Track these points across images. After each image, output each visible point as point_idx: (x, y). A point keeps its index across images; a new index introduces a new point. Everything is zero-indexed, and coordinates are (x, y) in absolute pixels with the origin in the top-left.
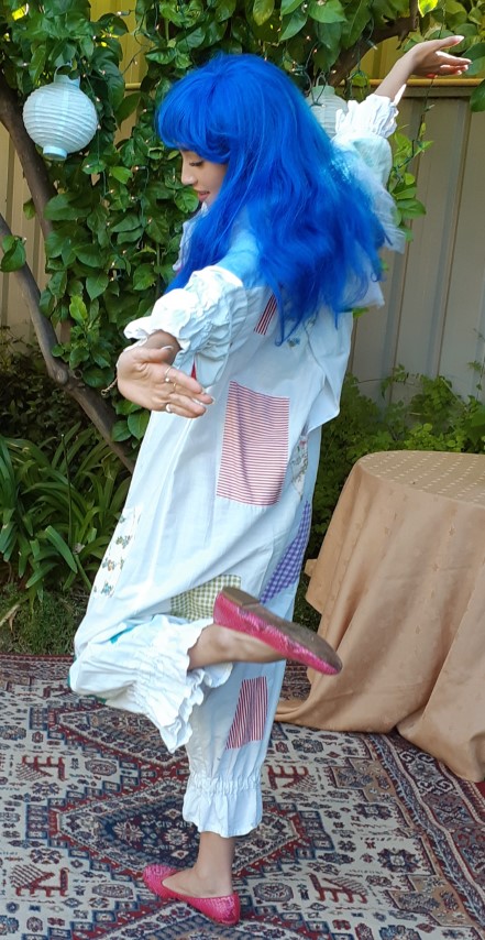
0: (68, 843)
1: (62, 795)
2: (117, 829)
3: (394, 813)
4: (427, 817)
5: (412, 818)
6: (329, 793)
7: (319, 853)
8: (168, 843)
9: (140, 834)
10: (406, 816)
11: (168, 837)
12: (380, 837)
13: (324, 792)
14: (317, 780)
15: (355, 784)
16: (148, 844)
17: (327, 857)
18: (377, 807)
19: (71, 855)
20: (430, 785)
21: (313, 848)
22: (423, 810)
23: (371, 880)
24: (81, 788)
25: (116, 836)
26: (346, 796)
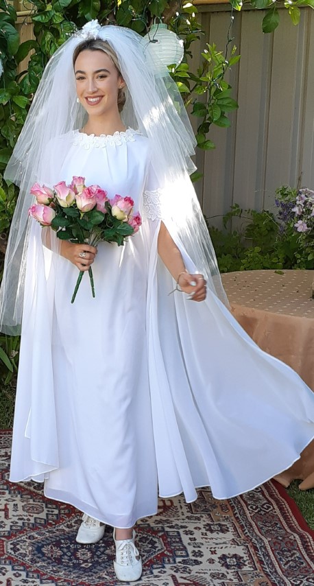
0: (12, 561)
1: (7, 528)
2: (44, 550)
3: (231, 529)
4: (253, 530)
5: (243, 531)
6: (187, 517)
7: (178, 560)
8: (78, 559)
9: (60, 553)
10: (239, 530)
11: (79, 555)
12: (221, 546)
13: (184, 517)
14: (179, 509)
15: (206, 510)
16: (65, 560)
17: (184, 562)
18: (220, 525)
19: (13, 569)
20: (257, 507)
21: (175, 556)
22: (251, 526)
23: (213, 576)
24: (20, 523)
25: (44, 554)
26: (198, 519)
